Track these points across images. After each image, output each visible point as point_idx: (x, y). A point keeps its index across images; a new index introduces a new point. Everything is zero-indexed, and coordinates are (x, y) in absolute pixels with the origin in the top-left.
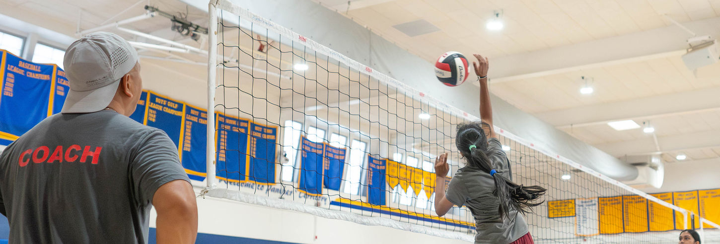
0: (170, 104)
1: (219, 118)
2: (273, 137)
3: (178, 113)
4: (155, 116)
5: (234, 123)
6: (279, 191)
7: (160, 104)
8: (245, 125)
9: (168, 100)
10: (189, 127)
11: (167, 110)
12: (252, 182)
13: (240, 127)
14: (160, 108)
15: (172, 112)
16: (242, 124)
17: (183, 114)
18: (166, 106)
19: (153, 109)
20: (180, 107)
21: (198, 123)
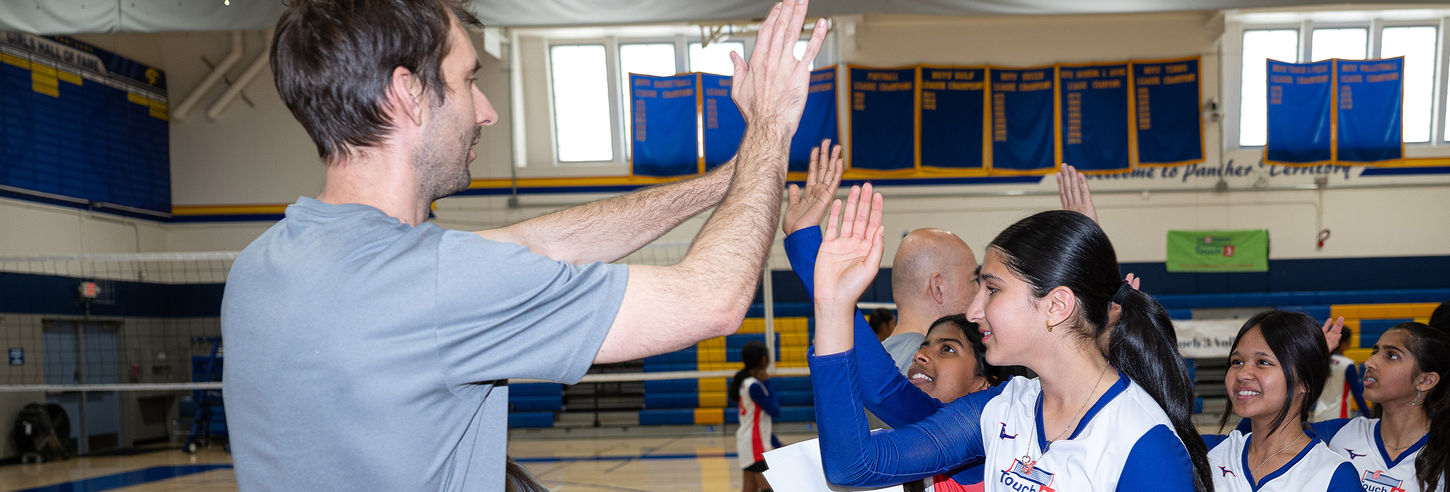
0: (958, 76)
1: (1060, 74)
2: (1190, 78)
3: (977, 86)
4: (934, 101)
5: (1095, 73)
6: (1216, 172)
7: (941, 80)
8: (1121, 72)
9: (954, 70)
10: (1000, 102)
11: (955, 86)
12: (1146, 168)
13: (1109, 78)
14: (942, 86)
15: (965, 86)
16: (1113, 73)
17: (986, 85)
18: (953, 79)
19: (930, 91)
20: (978, 74)
21: (1018, 92)
